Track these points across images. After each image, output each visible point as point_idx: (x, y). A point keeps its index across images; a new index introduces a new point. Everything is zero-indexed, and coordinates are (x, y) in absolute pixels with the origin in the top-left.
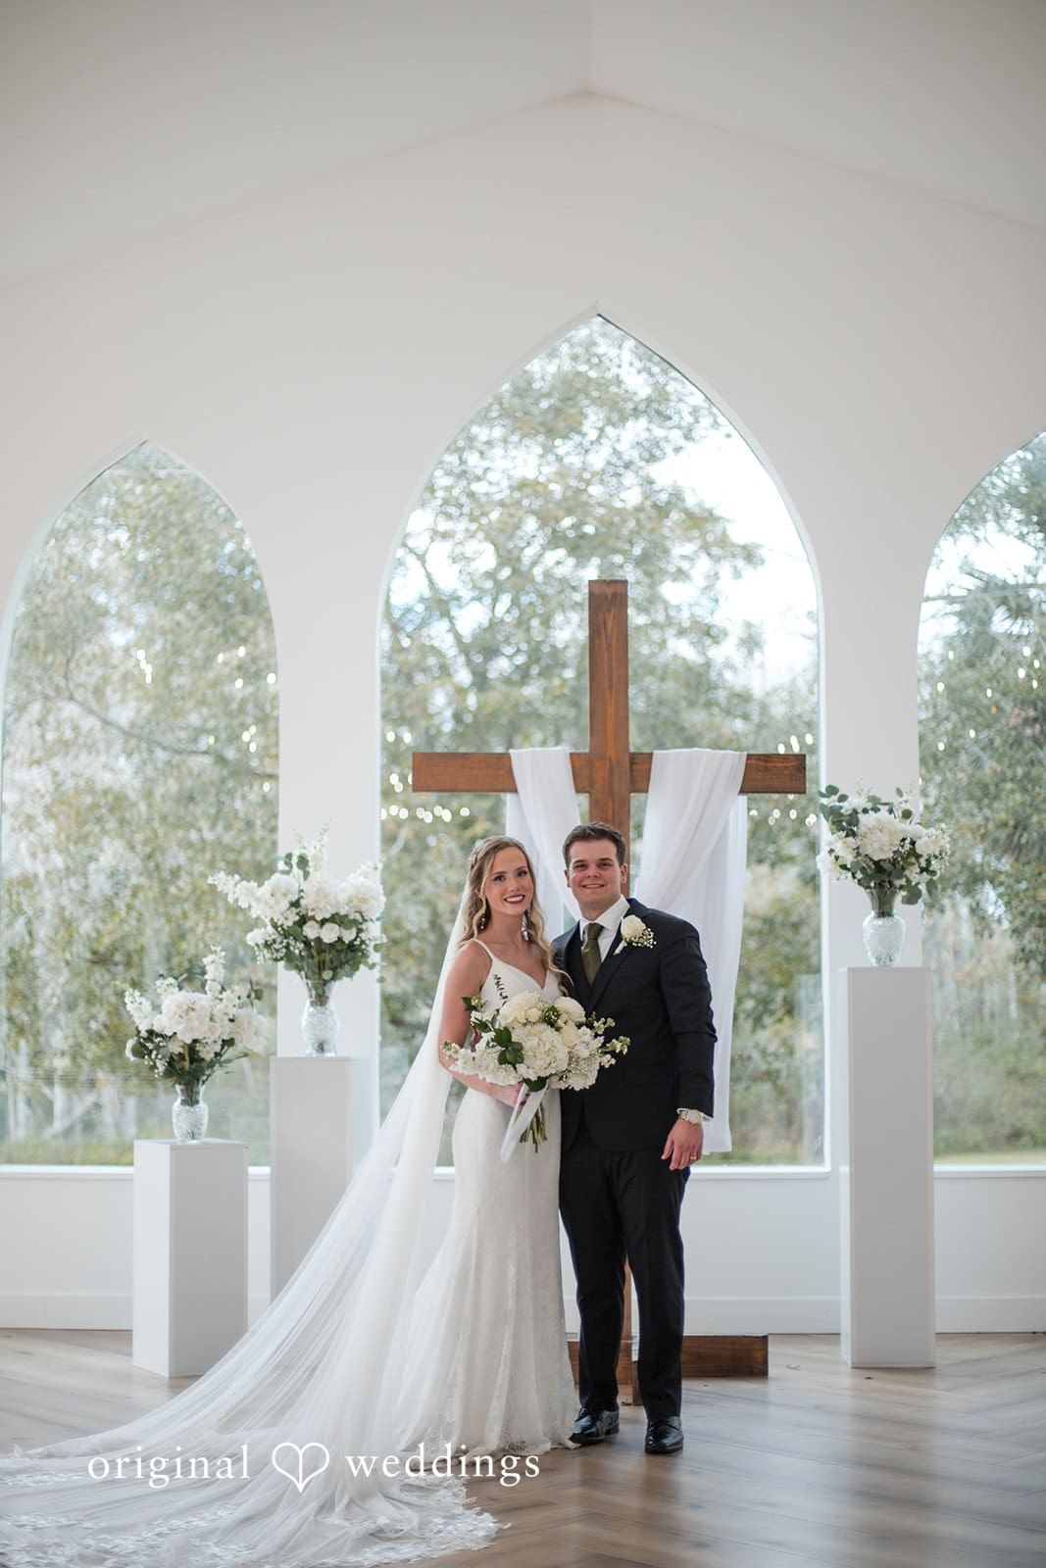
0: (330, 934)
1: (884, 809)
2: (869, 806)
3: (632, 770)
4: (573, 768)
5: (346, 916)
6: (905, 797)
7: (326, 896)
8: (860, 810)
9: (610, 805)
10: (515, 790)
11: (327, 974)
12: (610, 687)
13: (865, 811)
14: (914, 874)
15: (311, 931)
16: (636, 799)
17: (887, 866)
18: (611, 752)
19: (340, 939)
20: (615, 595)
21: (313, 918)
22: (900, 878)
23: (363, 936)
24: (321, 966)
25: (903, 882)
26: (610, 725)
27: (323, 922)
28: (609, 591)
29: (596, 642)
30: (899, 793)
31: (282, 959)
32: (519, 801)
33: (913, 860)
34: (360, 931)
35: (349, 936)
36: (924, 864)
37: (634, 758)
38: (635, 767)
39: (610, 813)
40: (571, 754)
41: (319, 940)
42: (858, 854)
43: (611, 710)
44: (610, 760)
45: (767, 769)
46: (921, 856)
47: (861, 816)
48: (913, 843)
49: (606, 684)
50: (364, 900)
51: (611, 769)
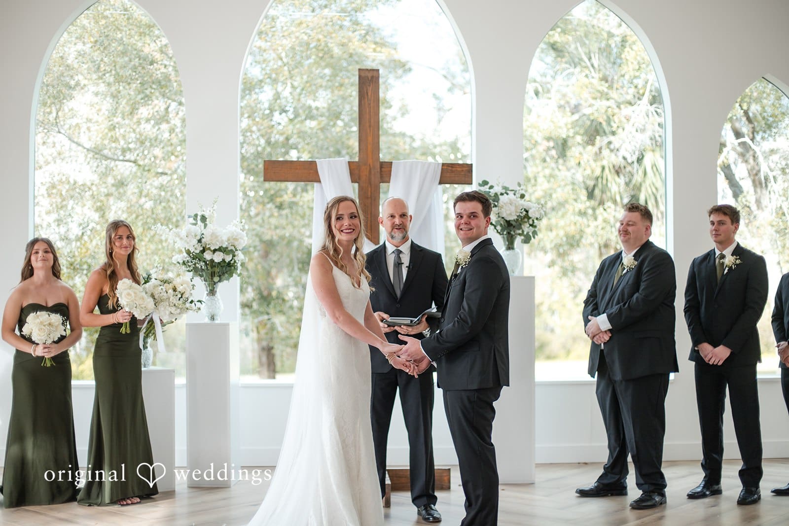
0: (218, 258)
1: (511, 194)
2: (503, 191)
3: (381, 171)
4: (350, 169)
5: (227, 248)
6: (522, 187)
7: (217, 237)
8: (499, 194)
9: (370, 189)
10: (319, 181)
11: (216, 279)
12: (370, 126)
13: (502, 194)
14: (526, 228)
15: (208, 256)
16: (383, 186)
17: (514, 223)
18: (370, 161)
19: (224, 260)
20: (372, 77)
21: (209, 249)
22: (519, 229)
23: (236, 258)
24: (213, 275)
25: (520, 232)
26: (370, 147)
27: (215, 251)
28: (370, 75)
29: (363, 102)
30: (519, 185)
31: (192, 271)
32: (322, 187)
33: (526, 220)
34: (234, 256)
35: (228, 258)
36: (531, 222)
37: (382, 164)
38: (383, 169)
39: (369, 194)
40: (349, 162)
41: (212, 261)
42: (499, 217)
43: (370, 139)
44: (370, 165)
45: (452, 172)
46: (530, 218)
47: (500, 197)
48: (527, 211)
49: (368, 124)
50: (236, 239)
51: (370, 169)
